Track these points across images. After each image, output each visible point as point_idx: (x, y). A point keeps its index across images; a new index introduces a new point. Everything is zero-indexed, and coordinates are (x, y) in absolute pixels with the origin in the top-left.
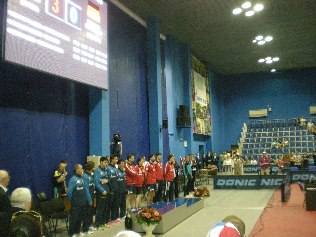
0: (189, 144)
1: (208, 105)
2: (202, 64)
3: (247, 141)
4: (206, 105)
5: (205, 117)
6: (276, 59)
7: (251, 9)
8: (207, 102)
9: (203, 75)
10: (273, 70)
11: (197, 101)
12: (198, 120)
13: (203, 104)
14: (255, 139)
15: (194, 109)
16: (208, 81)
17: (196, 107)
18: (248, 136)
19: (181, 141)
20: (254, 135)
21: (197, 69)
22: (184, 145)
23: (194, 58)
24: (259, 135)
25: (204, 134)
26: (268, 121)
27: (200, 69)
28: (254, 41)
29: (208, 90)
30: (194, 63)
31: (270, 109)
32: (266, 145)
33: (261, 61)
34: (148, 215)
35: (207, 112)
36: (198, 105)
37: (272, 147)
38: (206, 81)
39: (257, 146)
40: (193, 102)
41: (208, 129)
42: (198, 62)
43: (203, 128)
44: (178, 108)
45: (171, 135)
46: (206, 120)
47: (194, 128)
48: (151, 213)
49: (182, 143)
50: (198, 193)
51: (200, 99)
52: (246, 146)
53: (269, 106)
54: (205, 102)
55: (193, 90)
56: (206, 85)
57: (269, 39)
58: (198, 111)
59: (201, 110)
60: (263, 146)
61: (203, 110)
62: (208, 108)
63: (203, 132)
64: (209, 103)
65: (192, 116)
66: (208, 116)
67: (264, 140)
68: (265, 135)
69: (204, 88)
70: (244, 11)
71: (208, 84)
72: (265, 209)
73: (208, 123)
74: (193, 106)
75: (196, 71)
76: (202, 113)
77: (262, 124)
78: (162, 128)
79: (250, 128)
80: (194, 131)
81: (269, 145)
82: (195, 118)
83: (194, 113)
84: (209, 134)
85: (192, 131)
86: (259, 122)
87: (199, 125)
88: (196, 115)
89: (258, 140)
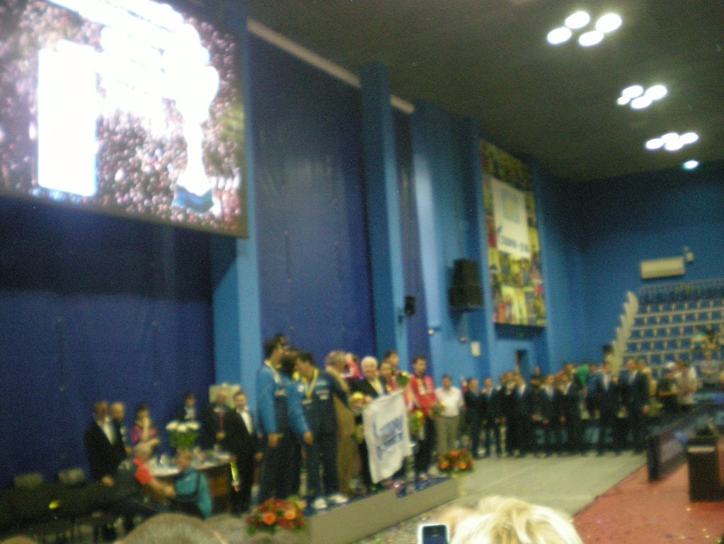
0: (484, 348)
1: (535, 256)
2: (514, 160)
3: (635, 334)
4: (527, 255)
5: (527, 283)
6: (691, 138)
7: (589, 28)
8: (530, 248)
9: (518, 186)
10: (691, 165)
11: (502, 247)
12: (508, 291)
13: (518, 254)
14: (655, 328)
15: (493, 267)
16: (532, 199)
17: (501, 261)
18: (639, 322)
19: (464, 342)
20: (652, 321)
21: (502, 172)
22: (470, 351)
23: (492, 148)
24: (665, 320)
25: (525, 322)
26: (686, 286)
27: (507, 172)
28: (622, 101)
29: (534, 220)
30: (490, 161)
31: (690, 256)
32: (679, 344)
33: (652, 144)
34: (269, 518)
35: (531, 271)
36: (505, 257)
37: (693, 347)
38: (527, 200)
39: (659, 345)
40: (490, 250)
41: (535, 309)
42: (501, 156)
43: (520, 311)
44: (451, 265)
45: (437, 329)
46: (529, 289)
47: (496, 310)
48: (279, 514)
49: (465, 346)
50: (445, 464)
51: (511, 243)
52: (632, 347)
53: (686, 249)
54: (525, 248)
55: (490, 223)
56: (528, 207)
57: (658, 92)
58: (506, 270)
59: (515, 269)
60: (673, 344)
61: (520, 267)
62: (536, 262)
63: (521, 320)
64: (537, 249)
65: (487, 283)
66: (537, 281)
67: (675, 331)
68: (677, 319)
69: (522, 215)
70: (577, 34)
71: (533, 205)
72: (597, 498)
73: (536, 298)
74: (491, 259)
75: (498, 177)
76: (517, 275)
77: (672, 294)
78: (403, 314)
79: (644, 302)
80: (497, 317)
81: (686, 343)
82: (496, 288)
83: (495, 277)
84: (540, 323)
85: (491, 319)
86: (664, 288)
87: (509, 304)
88: (500, 279)
89: (662, 332)
